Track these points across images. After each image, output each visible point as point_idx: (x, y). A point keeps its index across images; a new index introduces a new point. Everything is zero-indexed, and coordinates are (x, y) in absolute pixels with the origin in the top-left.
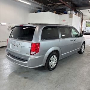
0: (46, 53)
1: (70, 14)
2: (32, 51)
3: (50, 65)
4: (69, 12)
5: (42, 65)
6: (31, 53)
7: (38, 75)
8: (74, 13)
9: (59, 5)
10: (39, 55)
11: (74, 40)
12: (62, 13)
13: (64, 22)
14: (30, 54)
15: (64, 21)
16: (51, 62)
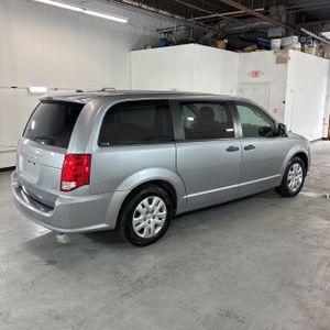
0: (119, 189)
1: (281, 48)
2: (66, 180)
3: (137, 229)
4: (277, 43)
5: (103, 226)
6: (64, 187)
7: (92, 258)
8: (299, 46)
9: (239, 18)
10: (91, 193)
11: (246, 148)
12: (249, 48)
13: (255, 79)
14: (62, 190)
15: (256, 74)
16: (141, 217)
